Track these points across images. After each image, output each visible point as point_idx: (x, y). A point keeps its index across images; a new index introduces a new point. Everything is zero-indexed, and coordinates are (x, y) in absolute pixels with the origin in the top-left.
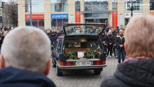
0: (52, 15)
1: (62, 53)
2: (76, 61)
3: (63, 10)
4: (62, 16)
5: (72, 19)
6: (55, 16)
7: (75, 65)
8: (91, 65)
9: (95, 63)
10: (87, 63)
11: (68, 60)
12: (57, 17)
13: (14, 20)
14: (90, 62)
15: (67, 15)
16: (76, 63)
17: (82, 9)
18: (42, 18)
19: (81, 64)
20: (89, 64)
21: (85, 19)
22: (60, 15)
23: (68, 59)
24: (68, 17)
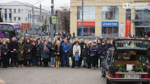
0: (103, 23)
1: (112, 66)
2: (124, 74)
3: (114, 18)
4: (113, 23)
5: (123, 27)
6: (106, 24)
7: (124, 78)
8: (140, 78)
9: (143, 76)
10: (135, 76)
11: (117, 73)
12: (108, 24)
13: (66, 26)
14: (139, 75)
15: (118, 23)
16: (125, 76)
17: (133, 17)
18: (93, 25)
19: (129, 76)
20: (138, 77)
21: (136, 27)
22: (110, 23)
23: (117, 71)
24: (118, 25)
